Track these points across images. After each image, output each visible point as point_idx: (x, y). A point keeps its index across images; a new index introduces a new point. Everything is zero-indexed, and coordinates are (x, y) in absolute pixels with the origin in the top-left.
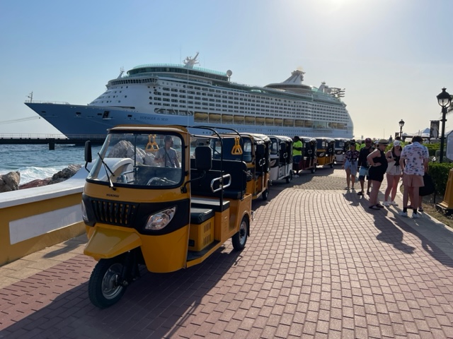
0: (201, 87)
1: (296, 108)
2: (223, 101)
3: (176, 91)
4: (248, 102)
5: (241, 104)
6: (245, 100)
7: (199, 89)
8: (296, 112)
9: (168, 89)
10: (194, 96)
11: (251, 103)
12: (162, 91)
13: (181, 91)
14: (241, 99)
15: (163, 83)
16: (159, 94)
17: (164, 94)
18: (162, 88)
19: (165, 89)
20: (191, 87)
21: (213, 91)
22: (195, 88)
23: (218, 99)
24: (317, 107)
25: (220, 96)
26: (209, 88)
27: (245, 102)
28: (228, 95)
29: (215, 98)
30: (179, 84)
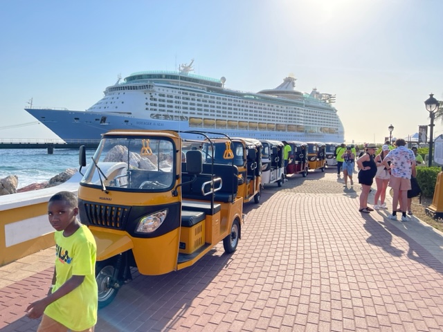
0: (196, 93)
1: (288, 113)
2: (217, 107)
3: (171, 97)
4: (241, 108)
5: (234, 109)
6: (239, 106)
7: (193, 95)
8: (288, 117)
9: (163, 96)
10: (189, 102)
11: (244, 108)
12: (158, 97)
13: (176, 97)
14: (235, 105)
15: (159, 89)
16: (155, 100)
17: (160, 100)
18: (158, 94)
19: (160, 95)
20: (186, 94)
21: (207, 97)
22: (190, 94)
23: (213, 104)
24: (309, 113)
25: (214, 102)
26: (203, 94)
27: (238, 108)
28: (222, 101)
29: (210, 104)
30: (174, 90)
